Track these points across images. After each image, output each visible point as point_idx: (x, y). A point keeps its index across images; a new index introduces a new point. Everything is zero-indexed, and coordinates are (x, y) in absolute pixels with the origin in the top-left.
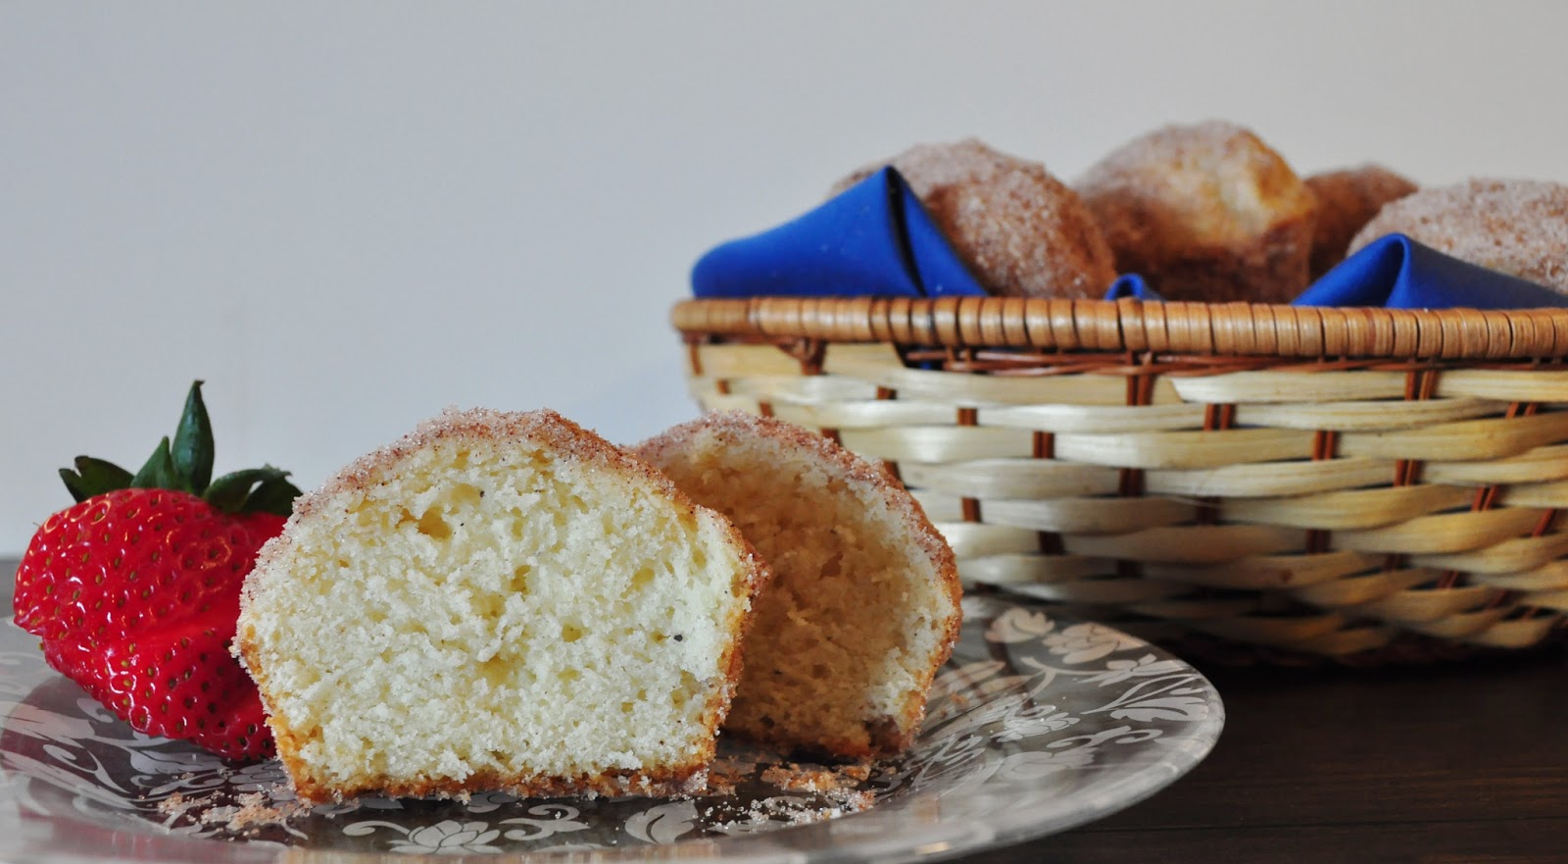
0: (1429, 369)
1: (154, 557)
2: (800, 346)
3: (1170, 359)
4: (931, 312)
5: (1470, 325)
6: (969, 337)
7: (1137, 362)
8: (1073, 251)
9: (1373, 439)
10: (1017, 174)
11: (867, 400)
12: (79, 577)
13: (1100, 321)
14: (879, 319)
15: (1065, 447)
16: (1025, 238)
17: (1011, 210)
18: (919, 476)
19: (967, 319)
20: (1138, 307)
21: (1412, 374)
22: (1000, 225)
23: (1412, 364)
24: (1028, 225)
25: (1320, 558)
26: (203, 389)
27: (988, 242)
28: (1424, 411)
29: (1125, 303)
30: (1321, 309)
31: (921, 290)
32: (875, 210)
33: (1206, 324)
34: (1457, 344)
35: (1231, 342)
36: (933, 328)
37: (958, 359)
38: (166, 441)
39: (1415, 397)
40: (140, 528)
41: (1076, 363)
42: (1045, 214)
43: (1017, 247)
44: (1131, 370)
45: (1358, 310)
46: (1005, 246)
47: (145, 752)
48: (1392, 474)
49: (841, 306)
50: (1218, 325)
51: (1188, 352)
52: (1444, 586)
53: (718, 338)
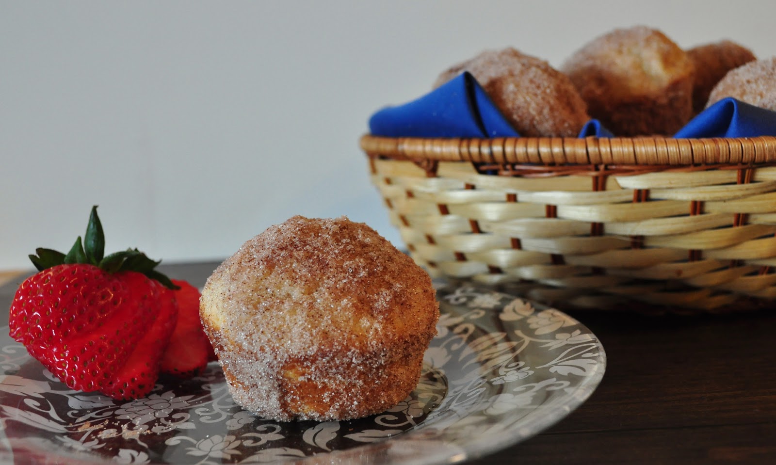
0: (749, 168)
1: (74, 301)
2: (425, 164)
3: (614, 167)
4: (490, 145)
5: (770, 145)
6: (510, 158)
7: (597, 169)
8: (564, 108)
9: (722, 204)
10: (534, 69)
11: (460, 189)
12: (38, 313)
13: (577, 149)
14: (464, 150)
15: (562, 212)
16: (538, 104)
17: (530, 90)
18: (488, 227)
19: (509, 149)
20: (597, 142)
21: (740, 171)
22: (524, 98)
23: (740, 166)
24: (540, 97)
25: (696, 263)
26: (98, 210)
27: (519, 108)
28: (747, 189)
29: (589, 139)
30: (691, 140)
31: (485, 134)
32: (460, 94)
33: (631, 149)
34: (763, 155)
35: (645, 158)
36: (492, 154)
37: (506, 169)
38: (79, 239)
39: (742, 182)
40: (67, 286)
41: (565, 170)
42: (548, 91)
43: (534, 109)
44: (594, 173)
45: (710, 139)
46: (528, 109)
47: (76, 396)
48: (732, 220)
49: (445, 143)
50: (638, 149)
51: (623, 164)
52: (762, 274)
53: (384, 157)
